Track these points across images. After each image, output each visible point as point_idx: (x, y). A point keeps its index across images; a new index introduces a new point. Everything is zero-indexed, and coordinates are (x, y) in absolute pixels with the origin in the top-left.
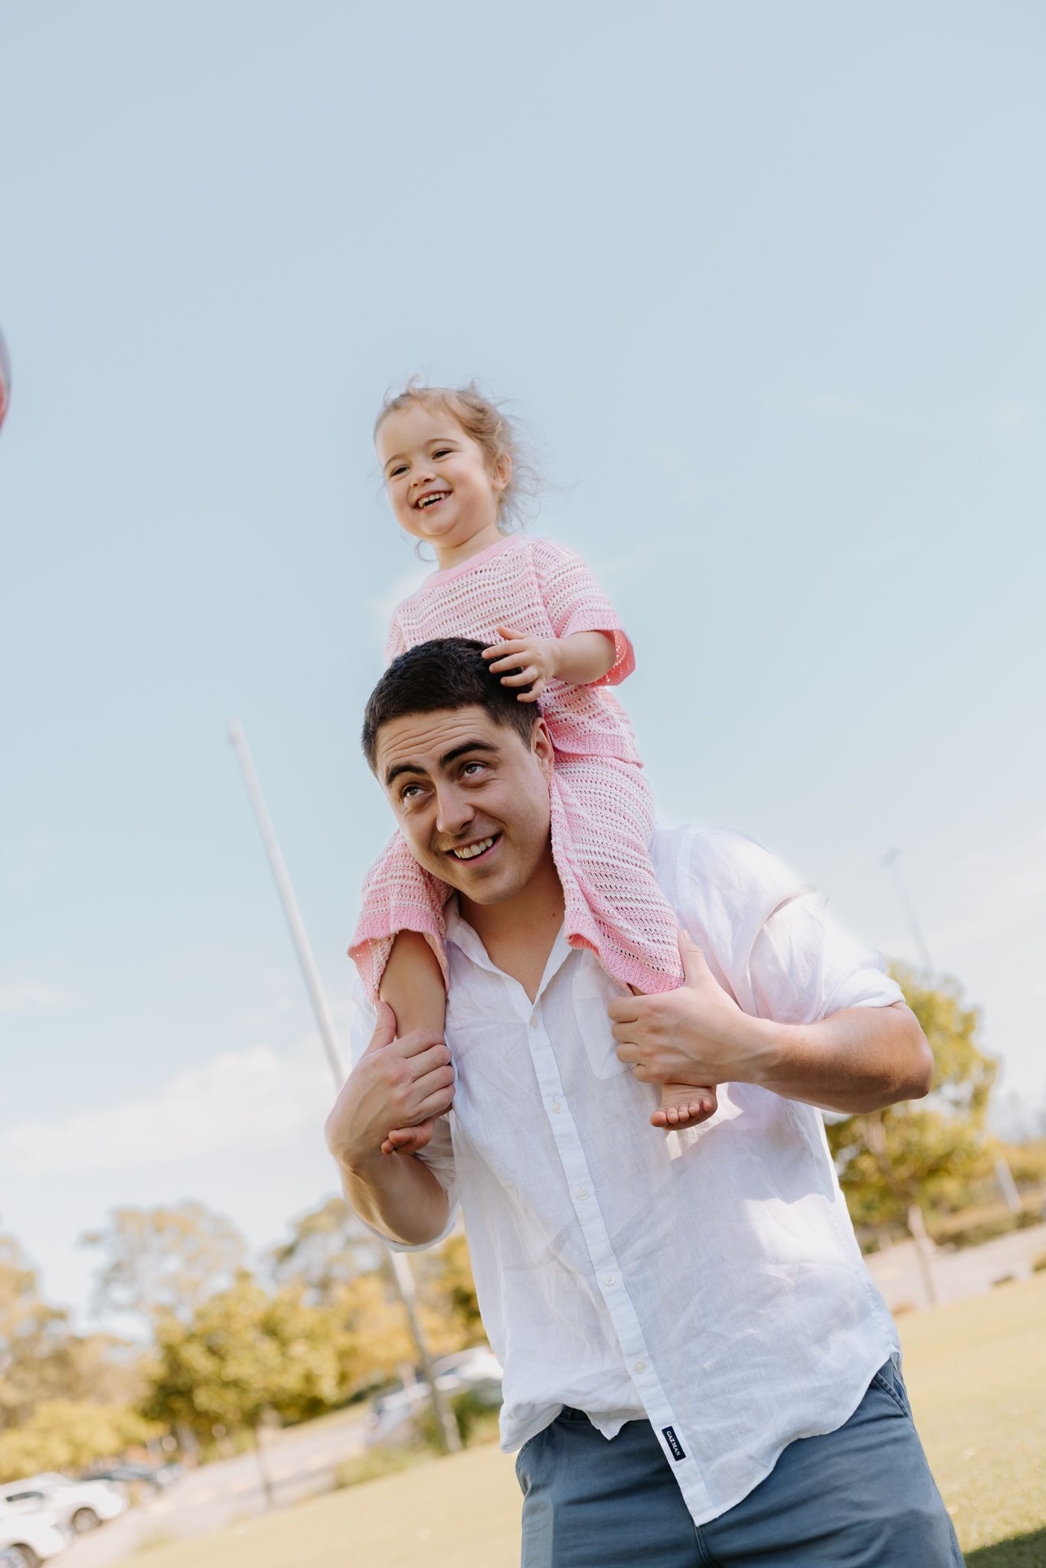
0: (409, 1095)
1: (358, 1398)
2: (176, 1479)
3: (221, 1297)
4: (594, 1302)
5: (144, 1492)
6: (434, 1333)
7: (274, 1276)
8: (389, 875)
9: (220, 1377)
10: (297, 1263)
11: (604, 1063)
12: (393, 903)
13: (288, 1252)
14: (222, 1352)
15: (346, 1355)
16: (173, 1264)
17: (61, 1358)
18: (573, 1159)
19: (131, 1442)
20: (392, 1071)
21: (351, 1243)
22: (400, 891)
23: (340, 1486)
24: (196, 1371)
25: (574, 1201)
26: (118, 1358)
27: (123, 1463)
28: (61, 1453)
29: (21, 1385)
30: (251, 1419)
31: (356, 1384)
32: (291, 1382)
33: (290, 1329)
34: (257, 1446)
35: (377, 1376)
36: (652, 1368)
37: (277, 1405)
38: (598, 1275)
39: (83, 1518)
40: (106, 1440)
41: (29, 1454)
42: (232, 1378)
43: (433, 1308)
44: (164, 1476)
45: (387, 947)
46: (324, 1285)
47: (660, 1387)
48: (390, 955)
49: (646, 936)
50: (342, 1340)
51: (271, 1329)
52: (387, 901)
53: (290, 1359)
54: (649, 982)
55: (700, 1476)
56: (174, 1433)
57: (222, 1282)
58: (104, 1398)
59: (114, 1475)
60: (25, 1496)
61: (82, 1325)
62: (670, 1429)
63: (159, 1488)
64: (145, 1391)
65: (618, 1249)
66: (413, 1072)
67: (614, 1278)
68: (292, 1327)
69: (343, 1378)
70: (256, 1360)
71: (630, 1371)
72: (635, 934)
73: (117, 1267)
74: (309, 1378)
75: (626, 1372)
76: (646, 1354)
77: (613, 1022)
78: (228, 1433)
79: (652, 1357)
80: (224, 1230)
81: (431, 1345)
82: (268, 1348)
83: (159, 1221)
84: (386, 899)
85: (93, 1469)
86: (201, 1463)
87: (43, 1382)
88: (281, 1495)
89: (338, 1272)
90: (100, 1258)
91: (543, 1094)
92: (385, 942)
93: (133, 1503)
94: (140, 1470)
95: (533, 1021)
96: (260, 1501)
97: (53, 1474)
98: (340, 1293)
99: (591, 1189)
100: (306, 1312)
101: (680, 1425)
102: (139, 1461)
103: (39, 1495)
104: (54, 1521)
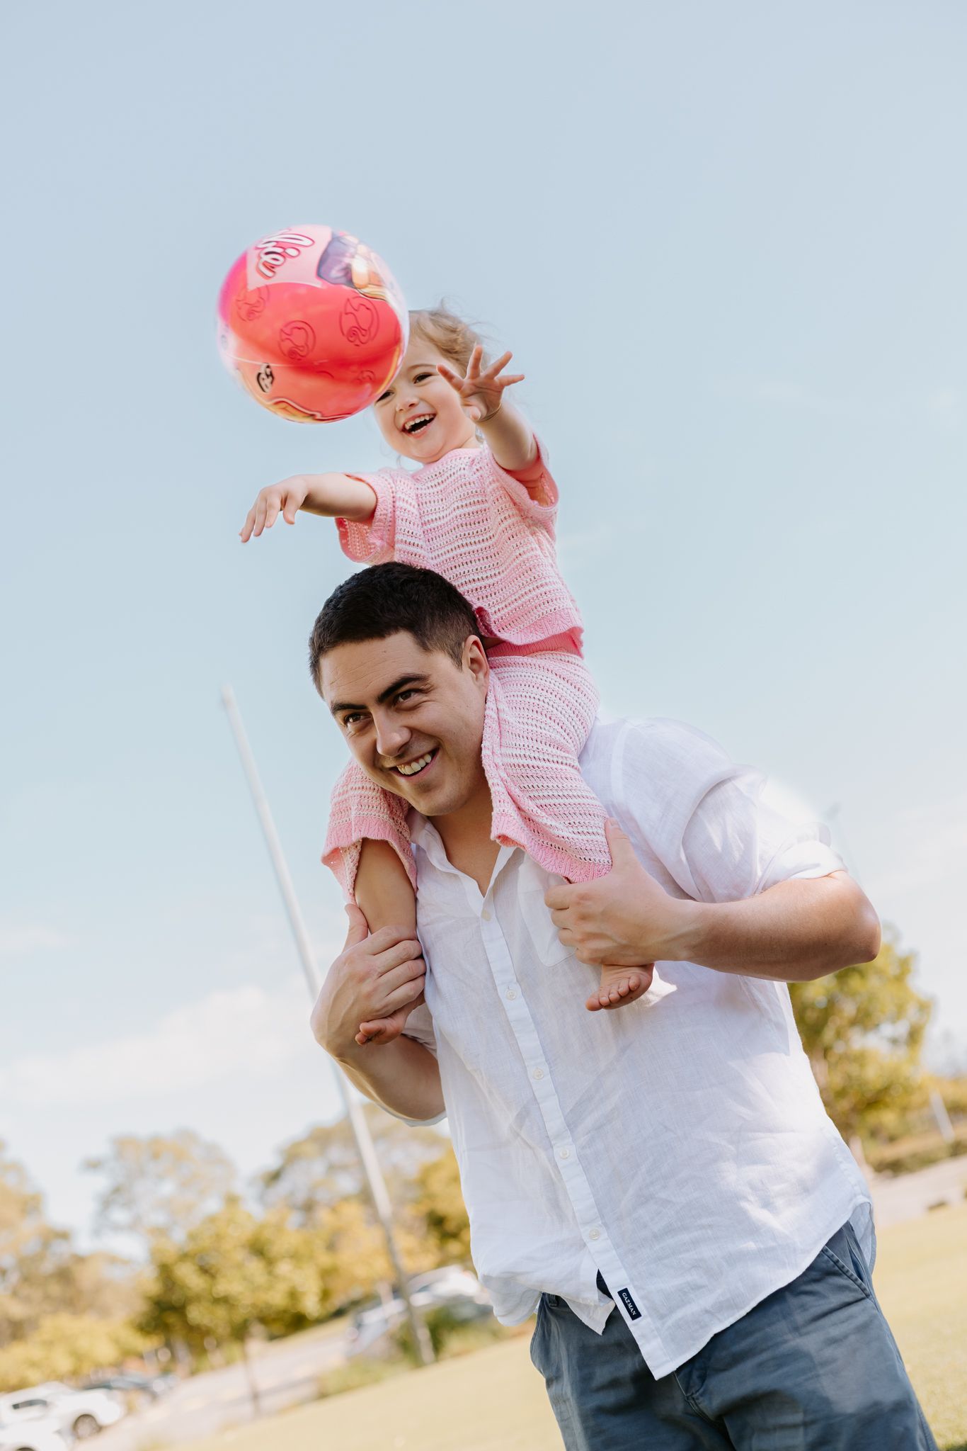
0: (375, 990)
1: (339, 1313)
2: (171, 1388)
3: (212, 1219)
4: (553, 1176)
5: (141, 1400)
6: (410, 1253)
7: (261, 1199)
8: (350, 786)
9: (211, 1294)
10: (284, 1187)
11: (549, 951)
12: (353, 813)
13: (275, 1177)
14: (213, 1271)
15: (327, 1274)
16: (168, 1188)
17: (64, 1275)
18: (529, 1042)
19: (128, 1354)
20: (360, 967)
21: (333, 1168)
22: (359, 802)
23: (323, 1396)
24: (189, 1288)
25: (531, 1081)
26: (116, 1274)
27: (122, 1373)
28: (64, 1363)
29: (27, 1300)
30: (240, 1333)
31: (337, 1301)
32: (277, 1298)
33: (276, 1249)
34: (245, 1357)
35: (356, 1292)
36: (606, 1235)
37: (263, 1320)
38: (555, 1150)
39: (84, 1423)
40: (105, 1351)
41: (33, 1364)
42: (222, 1294)
43: (410, 1230)
44: (159, 1385)
45: (355, 854)
46: (308, 1207)
47: (614, 1252)
48: (359, 862)
49: (571, 830)
50: (325, 1259)
51: (258, 1249)
52: (349, 811)
53: (276, 1277)
54: (578, 873)
55: (656, 1333)
56: (168, 1345)
57: (213, 1205)
58: (104, 1312)
59: (112, 1384)
60: (30, 1403)
61: (84, 1244)
62: (626, 1290)
63: (154, 1397)
64: (140, 1307)
65: (571, 1125)
66: (379, 968)
67: (568, 1152)
68: (278, 1247)
69: (325, 1295)
70: (245, 1278)
71: (586, 1239)
72: (560, 829)
73: (117, 1190)
74: (293, 1295)
75: (583, 1240)
76: (600, 1223)
77: (552, 910)
78: (219, 1345)
79: (605, 1225)
80: (215, 1156)
81: (407, 1264)
82: (255, 1267)
83: (156, 1149)
84: (349, 809)
85: (93, 1378)
86: (193, 1373)
87: (47, 1297)
88: (268, 1403)
89: (321, 1196)
90: (101, 1182)
91: (497, 982)
92: (353, 850)
93: (130, 1410)
94: (137, 1380)
95: (485, 915)
96: (247, 1409)
97: (56, 1384)
98: (323, 1215)
99: (546, 1068)
100: (290, 1235)
101: (635, 1287)
102: (136, 1371)
103: (43, 1403)
104: (57, 1427)
